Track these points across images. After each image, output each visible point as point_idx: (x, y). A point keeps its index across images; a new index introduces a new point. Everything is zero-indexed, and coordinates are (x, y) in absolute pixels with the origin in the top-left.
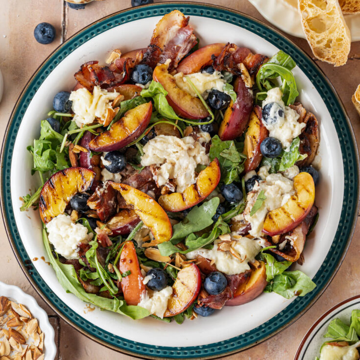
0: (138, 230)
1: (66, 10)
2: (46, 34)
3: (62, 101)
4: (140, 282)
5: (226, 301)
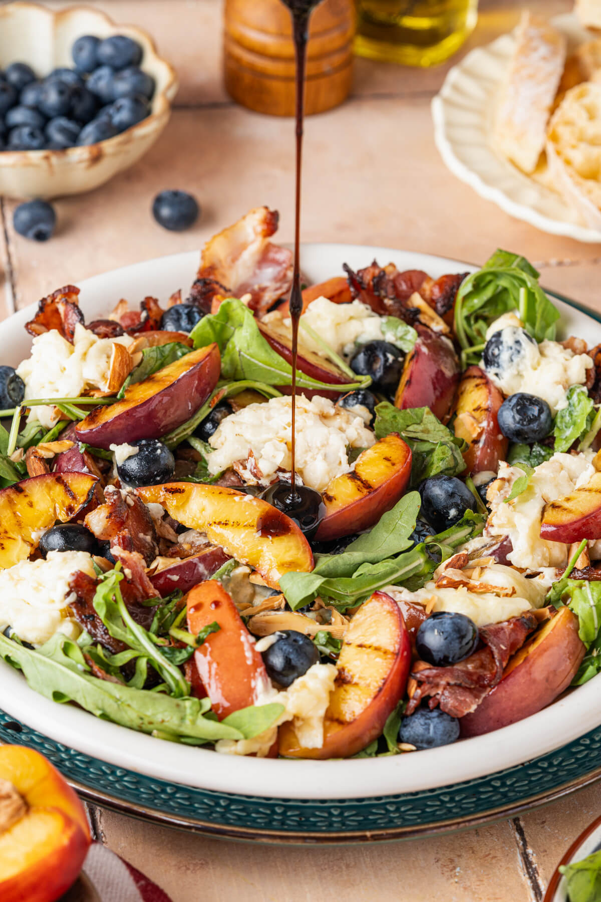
4: (246, 647)
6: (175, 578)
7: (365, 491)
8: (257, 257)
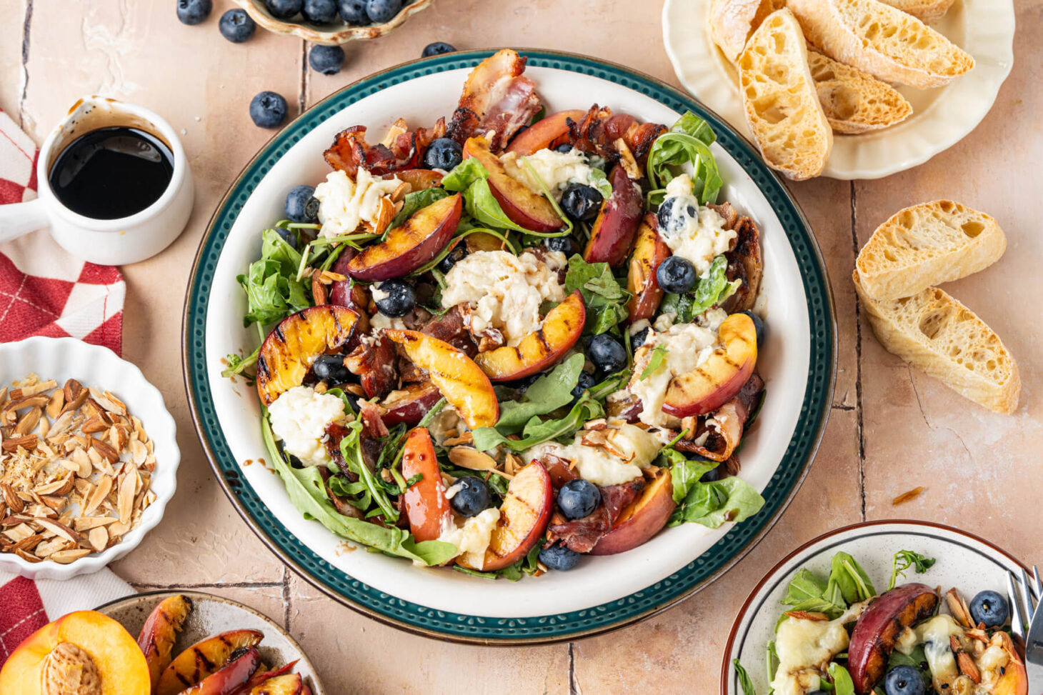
0: (437, 414)
1: (307, 78)
2: (271, 107)
3: (301, 197)
4: (439, 495)
5: (599, 538)
6: (402, 414)
7: (545, 353)
8: (508, 85)
